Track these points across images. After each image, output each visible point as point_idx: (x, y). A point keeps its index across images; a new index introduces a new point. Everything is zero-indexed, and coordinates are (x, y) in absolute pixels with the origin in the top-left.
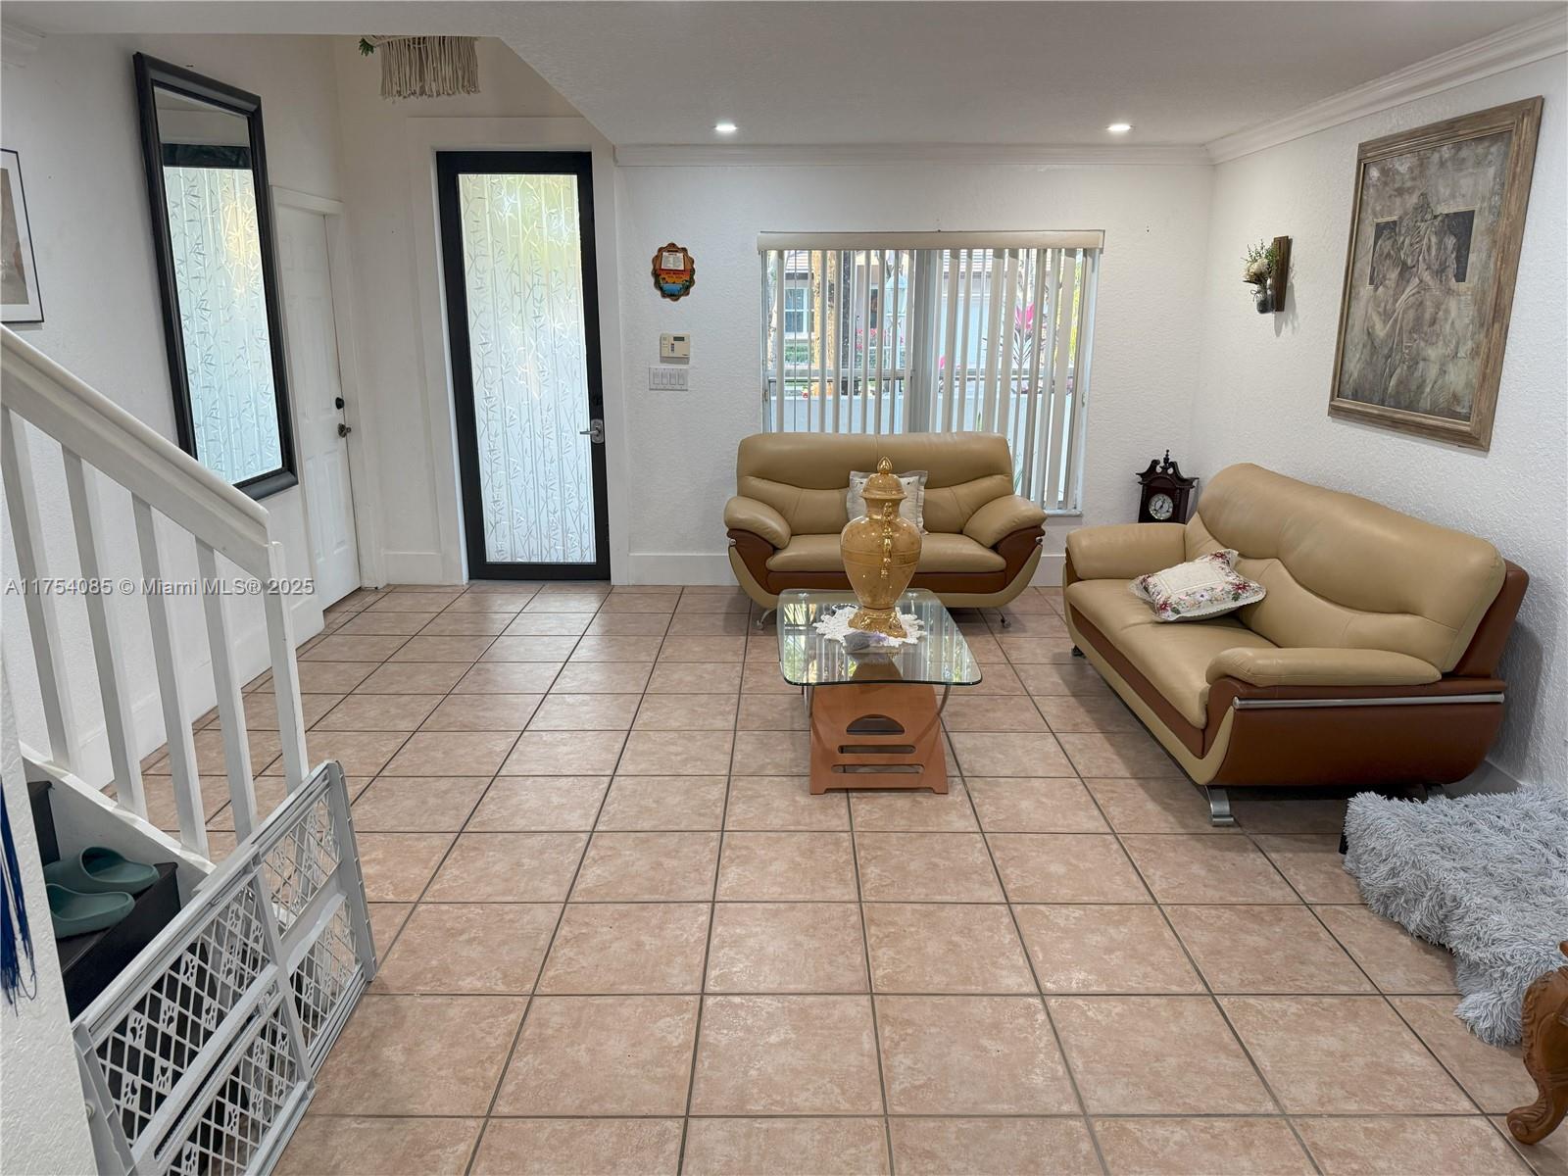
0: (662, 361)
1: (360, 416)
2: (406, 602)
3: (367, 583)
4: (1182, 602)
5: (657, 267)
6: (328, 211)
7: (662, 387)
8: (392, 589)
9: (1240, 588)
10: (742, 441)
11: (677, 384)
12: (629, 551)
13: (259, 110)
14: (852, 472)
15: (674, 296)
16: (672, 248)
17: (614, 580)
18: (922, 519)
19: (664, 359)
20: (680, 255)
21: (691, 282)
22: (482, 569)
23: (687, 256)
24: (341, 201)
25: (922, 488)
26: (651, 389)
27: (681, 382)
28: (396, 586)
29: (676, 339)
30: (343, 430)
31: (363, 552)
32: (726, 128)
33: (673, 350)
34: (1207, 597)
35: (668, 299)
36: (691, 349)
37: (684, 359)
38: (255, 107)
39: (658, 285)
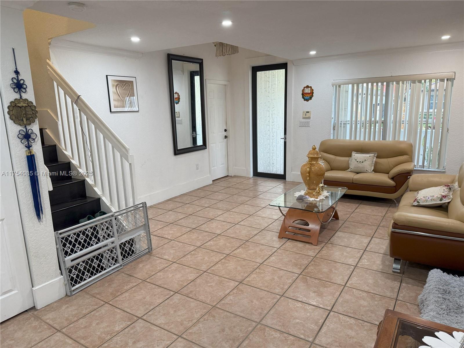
0: (303, 119)
1: (230, 133)
2: (235, 179)
3: (230, 175)
4: (421, 199)
5: (303, 92)
6: (226, 84)
7: (302, 126)
8: (235, 176)
9: (443, 197)
10: (321, 142)
11: (307, 125)
12: (291, 172)
13: (202, 62)
14: (353, 152)
15: (307, 100)
16: (308, 87)
17: (287, 180)
18: (373, 168)
19: (304, 118)
20: (310, 89)
21: (312, 96)
22: (257, 174)
23: (312, 89)
24: (229, 81)
25: (375, 158)
26: (299, 127)
27: (308, 124)
28: (236, 176)
29: (307, 112)
30: (226, 137)
31: (229, 167)
32: (313, 53)
33: (306, 115)
34: (430, 199)
35: (306, 101)
36: (311, 115)
37: (309, 118)
38: (201, 61)
39: (303, 97)
